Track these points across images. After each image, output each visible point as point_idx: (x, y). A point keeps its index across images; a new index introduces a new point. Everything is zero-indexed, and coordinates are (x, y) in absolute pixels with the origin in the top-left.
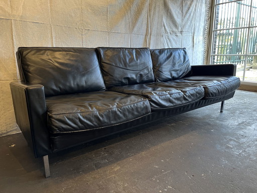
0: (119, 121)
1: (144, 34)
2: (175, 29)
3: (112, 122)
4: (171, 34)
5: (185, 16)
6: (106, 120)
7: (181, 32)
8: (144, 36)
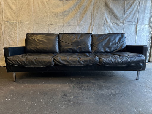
0: (35, 66)
1: (89, 25)
2: (116, 21)
3: (31, 65)
4: (112, 24)
6: (28, 64)
7: (123, 23)
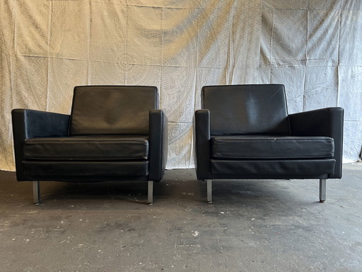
1: (222, 67)
2: (287, 58)
5: (311, 36)
7: (304, 61)
8: (221, 71)
